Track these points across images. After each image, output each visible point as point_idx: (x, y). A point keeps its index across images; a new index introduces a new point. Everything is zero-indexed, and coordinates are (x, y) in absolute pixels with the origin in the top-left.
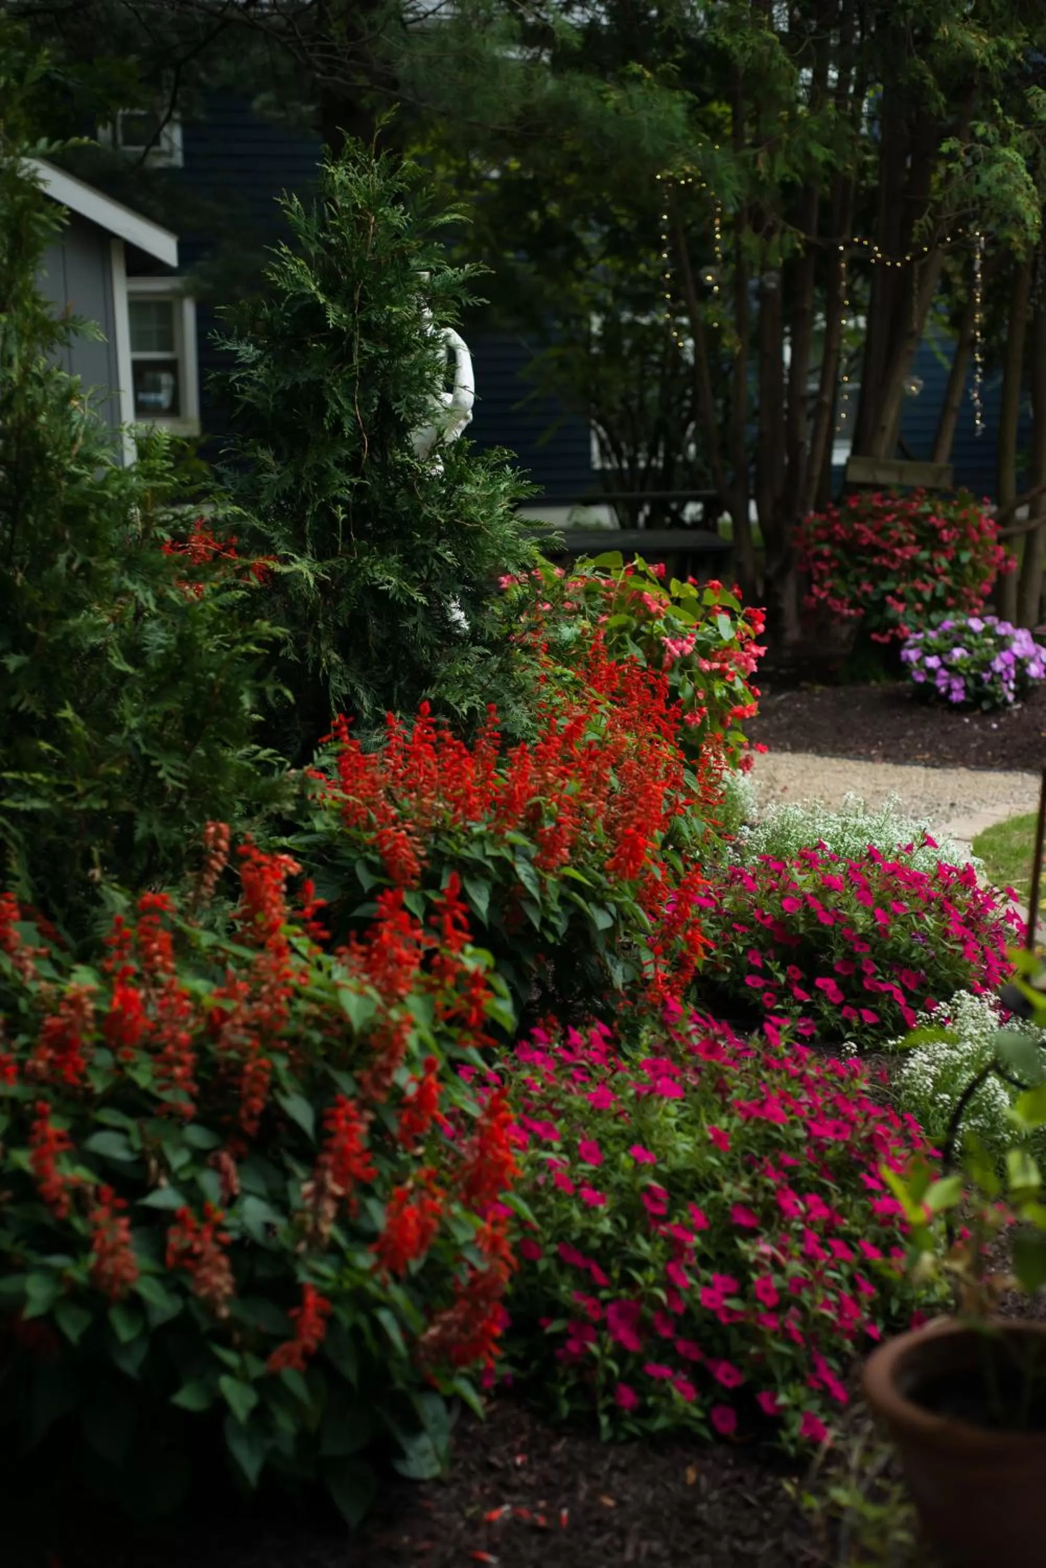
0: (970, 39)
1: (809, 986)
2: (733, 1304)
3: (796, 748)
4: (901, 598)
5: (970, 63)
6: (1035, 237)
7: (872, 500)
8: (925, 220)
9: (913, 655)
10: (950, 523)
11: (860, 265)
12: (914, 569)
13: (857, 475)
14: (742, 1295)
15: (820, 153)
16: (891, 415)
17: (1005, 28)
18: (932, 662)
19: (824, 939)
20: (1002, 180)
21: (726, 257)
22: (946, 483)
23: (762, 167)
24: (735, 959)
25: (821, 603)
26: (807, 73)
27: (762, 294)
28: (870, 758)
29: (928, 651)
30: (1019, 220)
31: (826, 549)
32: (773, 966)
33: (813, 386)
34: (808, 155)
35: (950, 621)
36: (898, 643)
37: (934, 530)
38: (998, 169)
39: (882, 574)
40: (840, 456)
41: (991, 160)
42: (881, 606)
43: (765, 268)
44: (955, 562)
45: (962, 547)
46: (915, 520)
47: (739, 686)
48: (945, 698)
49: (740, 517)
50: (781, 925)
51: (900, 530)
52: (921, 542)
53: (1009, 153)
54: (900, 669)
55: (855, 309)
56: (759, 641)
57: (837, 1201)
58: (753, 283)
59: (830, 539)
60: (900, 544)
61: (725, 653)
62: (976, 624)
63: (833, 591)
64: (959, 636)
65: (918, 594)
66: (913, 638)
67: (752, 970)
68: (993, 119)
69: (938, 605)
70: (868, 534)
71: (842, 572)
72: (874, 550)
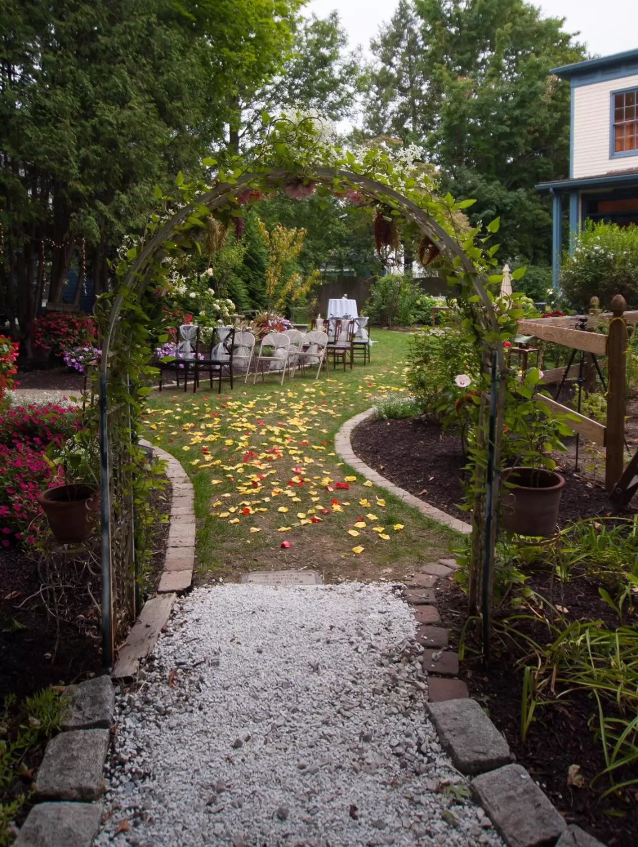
0: (78, 186)
1: (31, 441)
2: (8, 512)
3: (31, 387)
4: (64, 343)
5: (78, 193)
6: (99, 241)
7: (55, 315)
8: (67, 235)
9: (67, 359)
10: (78, 321)
11: (48, 246)
12: (68, 334)
13: (50, 308)
14: (10, 510)
15: (34, 214)
16: (60, 290)
17: (88, 184)
18: (73, 360)
19: (36, 428)
20: (89, 225)
21: (6, 243)
22: (78, 310)
23: (16, 218)
24: (9, 436)
25: (39, 346)
26: (30, 192)
27: (18, 254)
28: (54, 389)
29: (72, 357)
30: (94, 236)
31: (40, 329)
32: (21, 436)
33: (35, 283)
34: (30, 215)
35: (78, 349)
36: (63, 356)
37: (74, 323)
38: (87, 222)
39: (58, 336)
40: (44, 305)
41: (85, 219)
42: (58, 345)
43: (18, 246)
44: (80, 332)
45: (82, 327)
46: (68, 321)
47: (10, 365)
48: (77, 371)
49: (13, 322)
50: (24, 425)
51: (63, 323)
52: (70, 327)
53: (91, 218)
54: (64, 363)
55: (48, 260)
56: (17, 352)
57: (37, 486)
58: (15, 251)
59: (41, 326)
60: (63, 327)
61: (6, 356)
62: (86, 349)
63: (43, 342)
64: (81, 353)
65: (69, 342)
66: (68, 354)
67: (14, 438)
68: (85, 208)
69: (76, 345)
70: (53, 325)
71: (45, 336)
72: (55, 329)
